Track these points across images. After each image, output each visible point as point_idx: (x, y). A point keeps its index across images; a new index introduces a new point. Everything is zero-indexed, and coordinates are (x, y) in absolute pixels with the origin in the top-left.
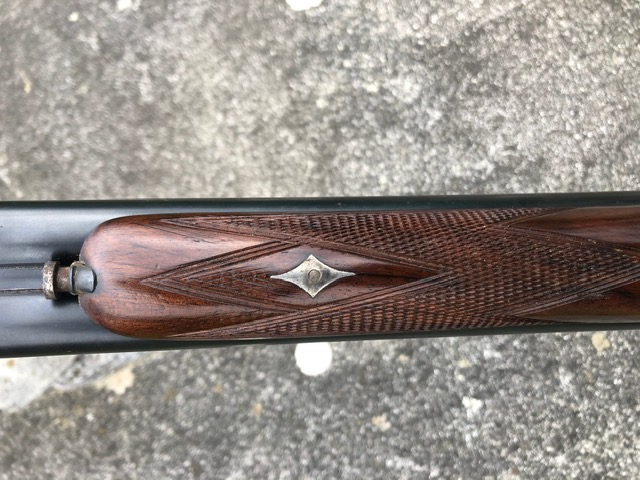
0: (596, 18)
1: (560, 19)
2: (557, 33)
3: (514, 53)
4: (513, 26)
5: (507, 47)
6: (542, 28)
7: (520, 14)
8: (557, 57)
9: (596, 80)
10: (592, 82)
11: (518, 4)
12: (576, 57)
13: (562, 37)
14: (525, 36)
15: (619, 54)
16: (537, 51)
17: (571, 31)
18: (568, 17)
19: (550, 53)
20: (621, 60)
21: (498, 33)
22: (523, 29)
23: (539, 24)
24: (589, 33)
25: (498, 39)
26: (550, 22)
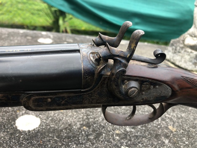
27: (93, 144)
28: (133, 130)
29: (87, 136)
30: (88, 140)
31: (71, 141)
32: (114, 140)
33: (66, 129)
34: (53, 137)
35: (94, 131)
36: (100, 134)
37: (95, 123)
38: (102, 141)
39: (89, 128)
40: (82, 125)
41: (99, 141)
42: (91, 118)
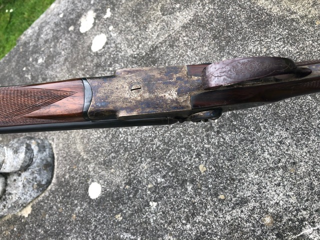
0: (197, 34)
1: (184, 37)
2: (183, 43)
3: (168, 53)
4: (167, 43)
5: (166, 51)
6: (178, 42)
7: (170, 38)
8: (183, 52)
9: (197, 58)
10: (196, 59)
11: (169, 34)
12: (190, 51)
13: (185, 43)
14: (171, 46)
15: (206, 46)
16: (176, 51)
17: (188, 41)
18: (187, 36)
19: (181, 51)
20: (207, 48)
21: (162, 47)
22: (171, 43)
23: (177, 41)
24: (195, 40)
25: (162, 49)
26: (180, 39)
27: (132, 202)
28: (163, 180)
29: (129, 195)
30: (129, 199)
31: (119, 202)
32: (146, 195)
33: (115, 191)
34: (109, 201)
35: (134, 188)
36: (137, 191)
37: (134, 179)
38: (138, 198)
39: (131, 186)
40: (126, 184)
41: (136, 198)
42: (132, 173)
